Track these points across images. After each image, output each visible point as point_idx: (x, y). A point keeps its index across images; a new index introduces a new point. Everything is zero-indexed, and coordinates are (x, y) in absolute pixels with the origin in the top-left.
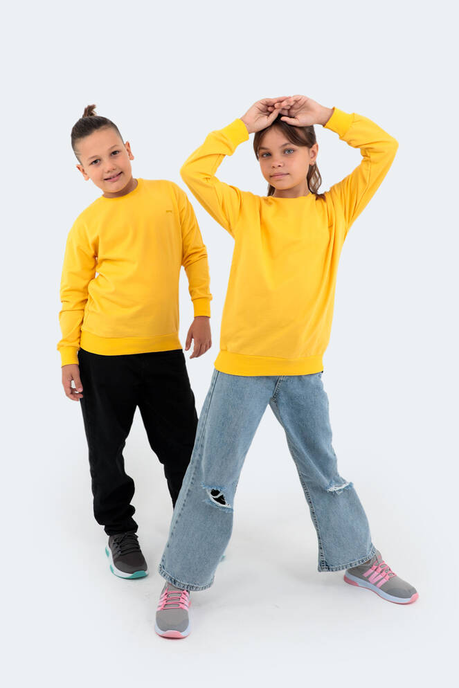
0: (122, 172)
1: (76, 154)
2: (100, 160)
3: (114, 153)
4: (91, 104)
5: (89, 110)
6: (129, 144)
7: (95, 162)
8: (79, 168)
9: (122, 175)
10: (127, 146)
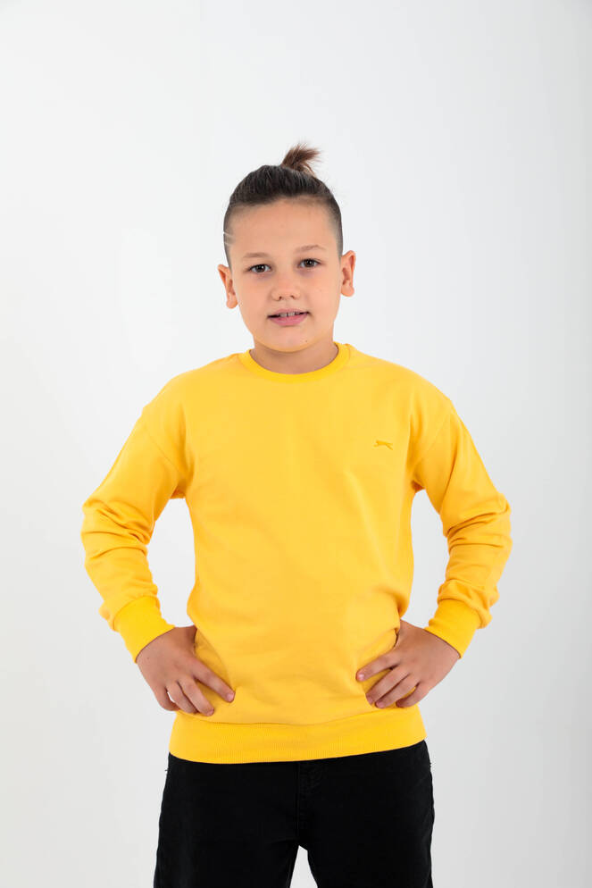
0: (308, 313)
1: (226, 239)
2: (270, 268)
3: (309, 263)
4: (310, 146)
5: (298, 157)
6: (352, 259)
7: (260, 268)
8: (223, 276)
9: (307, 319)
10: (346, 261)
